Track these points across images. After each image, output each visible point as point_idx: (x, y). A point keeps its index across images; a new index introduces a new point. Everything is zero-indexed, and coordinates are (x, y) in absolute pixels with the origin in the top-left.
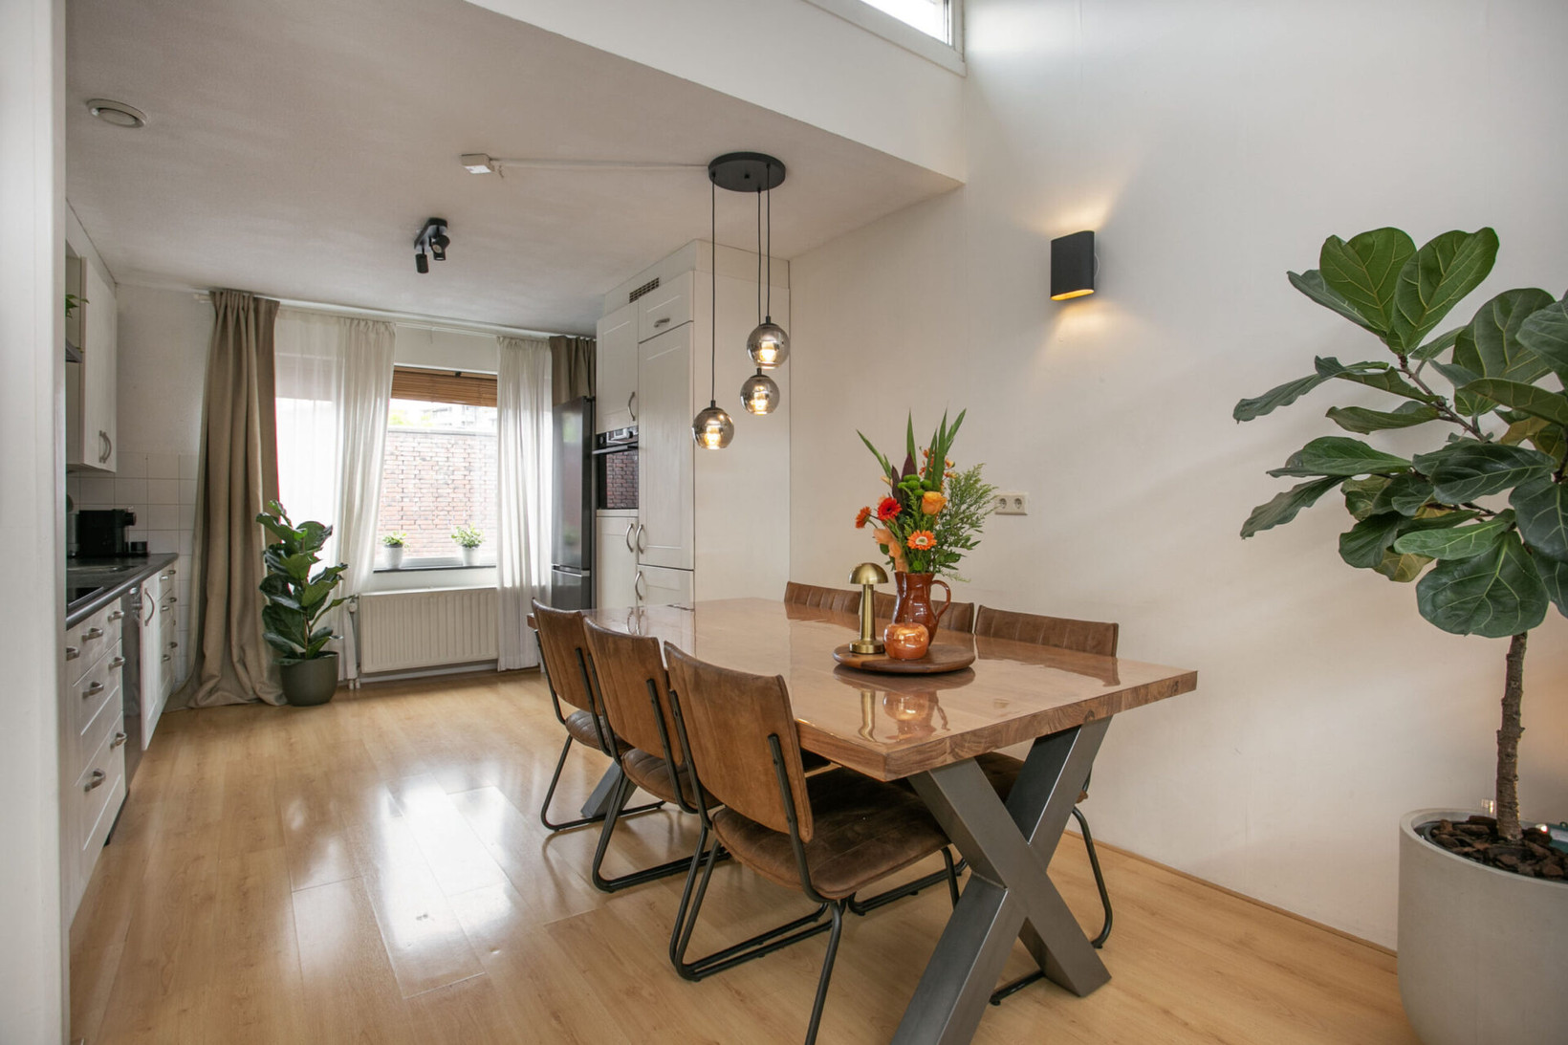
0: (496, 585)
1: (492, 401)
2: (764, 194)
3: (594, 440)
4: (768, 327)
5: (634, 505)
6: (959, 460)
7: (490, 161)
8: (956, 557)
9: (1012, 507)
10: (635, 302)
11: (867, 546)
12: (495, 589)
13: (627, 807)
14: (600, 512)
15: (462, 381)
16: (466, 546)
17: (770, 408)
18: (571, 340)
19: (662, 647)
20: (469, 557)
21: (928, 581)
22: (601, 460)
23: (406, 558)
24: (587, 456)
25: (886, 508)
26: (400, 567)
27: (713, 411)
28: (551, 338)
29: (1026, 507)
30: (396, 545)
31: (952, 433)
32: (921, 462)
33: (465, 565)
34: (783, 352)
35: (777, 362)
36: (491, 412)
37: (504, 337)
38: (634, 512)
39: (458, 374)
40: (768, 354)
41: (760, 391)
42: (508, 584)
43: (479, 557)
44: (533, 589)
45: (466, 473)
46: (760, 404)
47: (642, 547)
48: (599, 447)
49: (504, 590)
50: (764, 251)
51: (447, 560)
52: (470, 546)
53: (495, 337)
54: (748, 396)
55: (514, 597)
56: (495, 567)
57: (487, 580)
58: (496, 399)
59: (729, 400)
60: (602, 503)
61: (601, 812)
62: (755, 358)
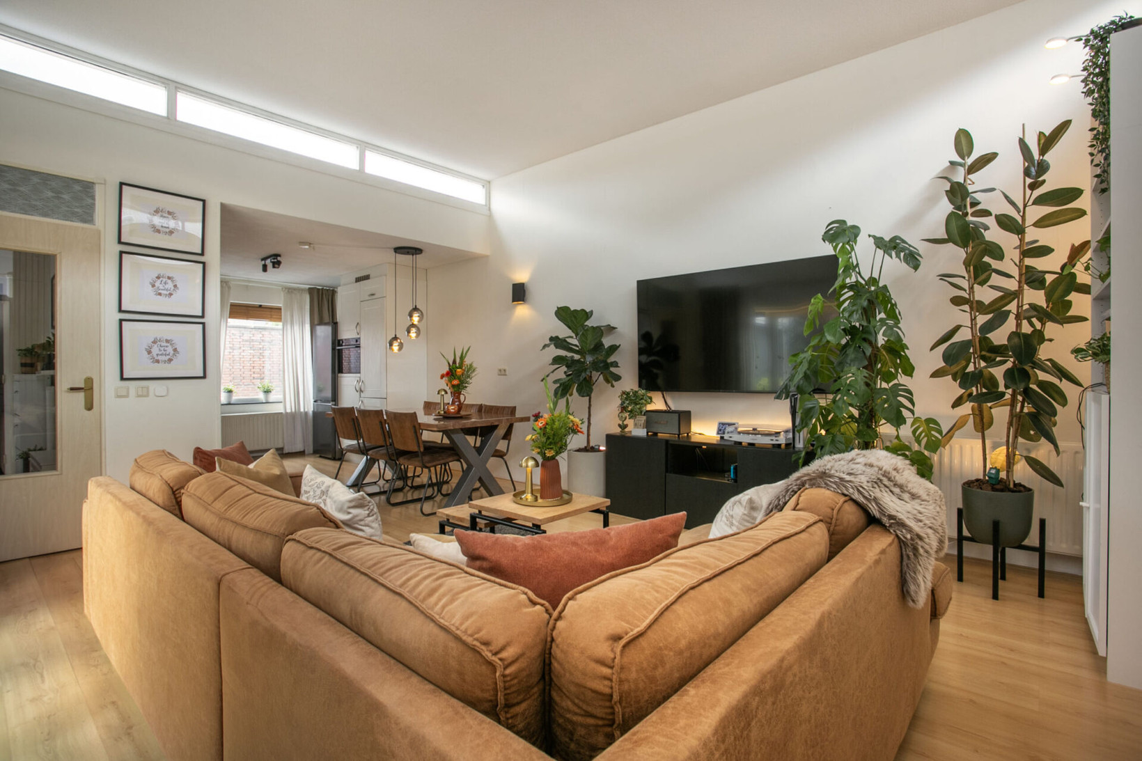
0: (282, 411)
1: (279, 319)
2: (414, 256)
3: (337, 343)
4: (416, 309)
5: (360, 373)
6: (467, 361)
7: (310, 244)
8: (466, 387)
9: (503, 372)
10: (358, 283)
11: (443, 384)
12: (282, 413)
13: (364, 482)
14: (340, 375)
15: (262, 309)
16: (265, 392)
17: (417, 337)
18: (318, 289)
19: (384, 413)
20: (266, 398)
21: (460, 393)
22: (340, 352)
23: (235, 398)
24: (333, 349)
25: (448, 374)
26: (232, 402)
27: (395, 338)
28: (310, 289)
29: (507, 373)
30: (230, 392)
31: (466, 354)
32: (458, 361)
33: (264, 401)
34: (421, 317)
35: (419, 322)
36: (280, 325)
37: (286, 288)
38: (358, 375)
39: (260, 306)
40: (416, 319)
41: (413, 330)
42: (289, 411)
43: (272, 397)
44: (301, 413)
45: (231, 351)
46: (413, 334)
47: (362, 389)
48: (339, 345)
49: (287, 413)
50: (414, 266)
51: (253, 399)
52: (267, 392)
53: (280, 288)
54: (409, 332)
55: (292, 417)
56: (281, 402)
57: (279, 409)
58: (281, 319)
59: (402, 334)
60: (341, 371)
61: (356, 483)
62: (411, 320)
